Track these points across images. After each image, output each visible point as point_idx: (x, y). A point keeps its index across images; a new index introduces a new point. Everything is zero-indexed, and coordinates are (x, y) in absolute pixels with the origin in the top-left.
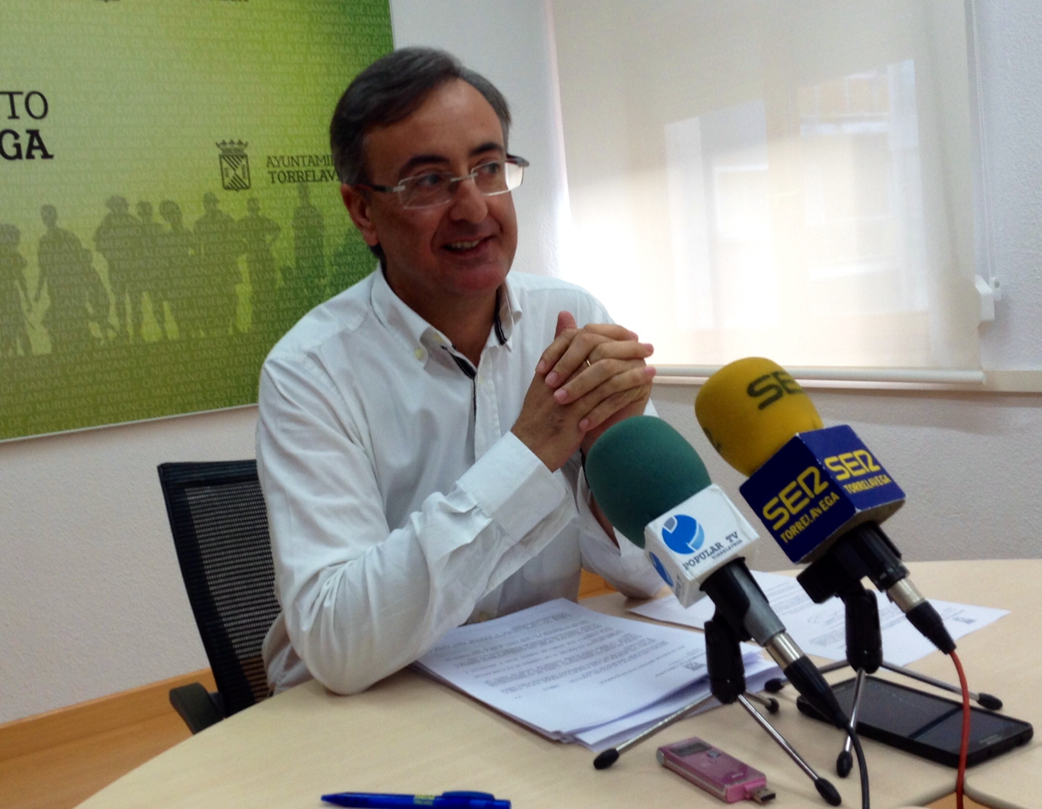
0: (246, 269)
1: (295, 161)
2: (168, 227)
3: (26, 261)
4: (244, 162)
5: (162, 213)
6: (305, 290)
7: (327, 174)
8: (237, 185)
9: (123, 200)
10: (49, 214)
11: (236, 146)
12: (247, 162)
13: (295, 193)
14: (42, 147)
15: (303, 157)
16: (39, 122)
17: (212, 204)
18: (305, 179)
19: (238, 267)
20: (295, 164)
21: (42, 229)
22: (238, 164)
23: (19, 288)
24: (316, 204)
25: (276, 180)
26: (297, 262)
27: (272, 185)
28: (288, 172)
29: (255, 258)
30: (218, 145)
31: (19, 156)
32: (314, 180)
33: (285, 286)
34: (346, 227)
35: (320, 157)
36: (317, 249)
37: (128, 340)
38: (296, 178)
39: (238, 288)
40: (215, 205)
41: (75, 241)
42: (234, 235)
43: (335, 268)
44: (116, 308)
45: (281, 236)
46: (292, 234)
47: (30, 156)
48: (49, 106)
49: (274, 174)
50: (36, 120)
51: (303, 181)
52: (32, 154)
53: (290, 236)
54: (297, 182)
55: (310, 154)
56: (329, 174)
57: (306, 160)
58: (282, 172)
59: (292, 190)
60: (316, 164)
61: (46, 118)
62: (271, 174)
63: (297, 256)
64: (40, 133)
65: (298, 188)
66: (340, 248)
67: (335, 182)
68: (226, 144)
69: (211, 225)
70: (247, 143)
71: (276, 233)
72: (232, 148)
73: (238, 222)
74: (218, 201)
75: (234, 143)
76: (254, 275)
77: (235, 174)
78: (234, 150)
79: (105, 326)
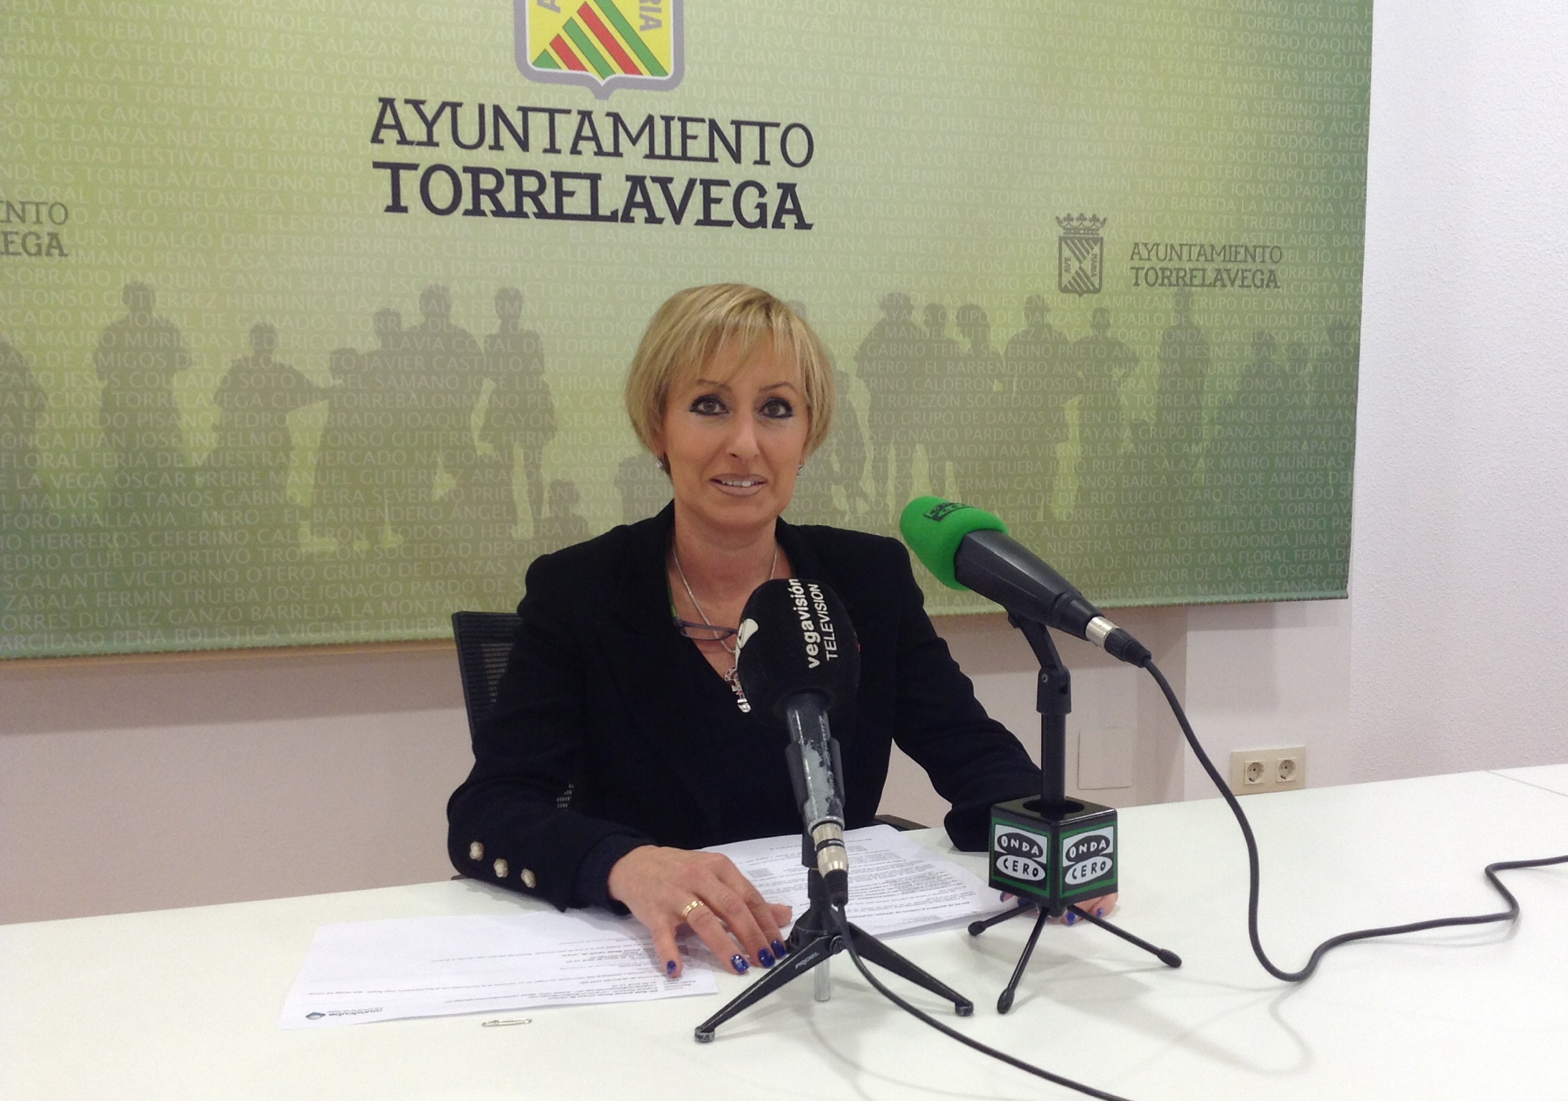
0: (1077, 422)
1: (1176, 252)
2: (965, 345)
4: (1096, 250)
5: (958, 325)
6: (1166, 461)
7: (1225, 276)
8: (1080, 286)
9: (907, 299)
11: (1087, 224)
12: (1102, 252)
13: (1170, 304)
14: (797, 210)
15: (1191, 246)
16: (797, 171)
17: (1037, 314)
18: (1188, 282)
19: (1064, 417)
20: (1175, 256)
22: (1088, 253)
24: (1202, 323)
25: (1142, 281)
26: (1159, 414)
27: (1133, 287)
28: (1163, 270)
29: (1092, 404)
30: (1060, 222)
31: (762, 223)
32: (1203, 285)
33: (1135, 451)
34: (1244, 364)
35: (1218, 249)
36: (1193, 396)
38: (1174, 281)
39: (1061, 449)
40: (1042, 316)
42: (1066, 364)
44: (873, 467)
45: (1138, 371)
46: (1157, 368)
47: (778, 224)
48: (815, 149)
49: (1140, 271)
50: (794, 168)
51: (1185, 285)
52: (782, 221)
53: (1152, 372)
54: (1174, 286)
55: (1202, 243)
56: (1229, 275)
57: (1195, 251)
58: (1152, 268)
59: (1164, 299)
60: (1209, 258)
61: (809, 165)
62: (1135, 271)
63: (1159, 403)
64: (797, 189)
65: (1175, 295)
66: (1230, 396)
67: (1237, 290)
68: (1072, 220)
69: (1033, 347)
70: (1105, 219)
71: (1130, 367)
72: (1081, 227)
73: (1075, 343)
74: (1049, 310)
75: (1085, 219)
76: (1087, 429)
77: (1080, 268)
78: (1084, 230)
79: (855, 493)
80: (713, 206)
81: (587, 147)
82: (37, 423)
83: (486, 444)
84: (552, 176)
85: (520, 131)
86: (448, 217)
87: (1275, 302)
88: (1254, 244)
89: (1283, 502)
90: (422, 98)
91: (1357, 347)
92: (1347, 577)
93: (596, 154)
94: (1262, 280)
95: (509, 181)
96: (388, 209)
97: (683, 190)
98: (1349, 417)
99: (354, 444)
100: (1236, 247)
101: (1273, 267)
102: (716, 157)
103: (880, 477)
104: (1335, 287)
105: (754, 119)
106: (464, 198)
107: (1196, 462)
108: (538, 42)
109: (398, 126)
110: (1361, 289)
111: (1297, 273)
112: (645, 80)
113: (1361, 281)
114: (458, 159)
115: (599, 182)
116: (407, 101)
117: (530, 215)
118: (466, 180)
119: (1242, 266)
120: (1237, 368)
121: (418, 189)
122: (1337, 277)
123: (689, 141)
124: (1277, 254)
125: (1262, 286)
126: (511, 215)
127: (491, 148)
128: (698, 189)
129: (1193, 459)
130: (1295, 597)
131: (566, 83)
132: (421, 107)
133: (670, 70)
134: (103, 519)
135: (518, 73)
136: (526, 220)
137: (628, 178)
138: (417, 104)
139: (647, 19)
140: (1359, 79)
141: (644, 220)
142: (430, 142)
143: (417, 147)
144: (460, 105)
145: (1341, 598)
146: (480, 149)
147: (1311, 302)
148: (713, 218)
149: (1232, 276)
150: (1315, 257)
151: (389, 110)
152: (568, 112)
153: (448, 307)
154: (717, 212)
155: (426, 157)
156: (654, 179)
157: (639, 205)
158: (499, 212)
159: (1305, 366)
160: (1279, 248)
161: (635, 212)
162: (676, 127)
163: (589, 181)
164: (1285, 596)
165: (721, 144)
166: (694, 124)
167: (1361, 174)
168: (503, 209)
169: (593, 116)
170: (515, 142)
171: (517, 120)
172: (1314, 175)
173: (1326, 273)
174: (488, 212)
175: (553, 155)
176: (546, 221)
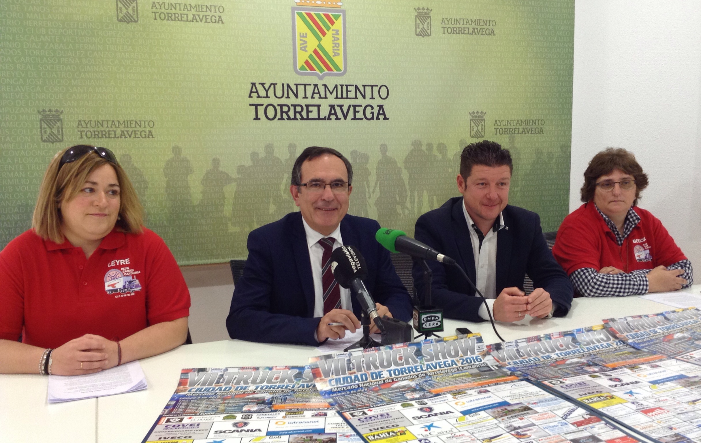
2: (440, 157)
3: (371, 173)
4: (483, 123)
5: (437, 150)
7: (525, 130)
8: (477, 135)
9: (420, 142)
10: (384, 148)
11: (480, 114)
12: (484, 124)
14: (384, 114)
15: (514, 120)
16: (384, 100)
18: (513, 132)
20: (509, 124)
21: (380, 156)
22: (480, 124)
23: (366, 186)
25: (498, 133)
27: (495, 136)
28: (505, 129)
30: (470, 114)
31: (372, 118)
32: (518, 133)
34: (533, 160)
35: (523, 121)
37: (415, 216)
38: (509, 133)
41: (395, 162)
43: (523, 182)
44: (410, 199)
47: (378, 118)
48: (389, 93)
49: (497, 130)
51: (512, 133)
55: (518, 119)
57: (516, 122)
58: (501, 128)
59: (506, 139)
60: (520, 124)
61: (388, 98)
62: (495, 130)
64: (384, 107)
65: (509, 137)
66: (528, 171)
67: (530, 134)
68: (474, 113)
70: (485, 113)
72: (478, 115)
75: (479, 113)
77: (477, 129)
79: (404, 207)
80: (357, 113)
81: (316, 96)
82: (146, 192)
83: (285, 195)
84: (305, 106)
85: (295, 92)
86: (273, 121)
87: (543, 138)
88: (536, 118)
89: (546, 206)
90: (264, 82)
91: (570, 153)
94: (538, 131)
95: (292, 108)
96: (254, 119)
97: (347, 109)
98: (568, 177)
99: (244, 196)
100: (529, 120)
101: (542, 127)
102: (357, 97)
103: (412, 202)
104: (562, 133)
105: (370, 84)
106: (278, 114)
107: (517, 194)
108: (300, 63)
109: (257, 92)
110: (571, 133)
111: (550, 128)
112: (335, 73)
113: (571, 130)
114: (276, 102)
115: (320, 107)
116: (260, 84)
117: (299, 119)
118: (278, 109)
119: (531, 127)
120: (530, 161)
121: (264, 112)
122: (563, 129)
123: (349, 93)
124: (543, 123)
125: (538, 133)
126: (293, 119)
127: (286, 98)
128: (352, 108)
131: (309, 75)
132: (264, 85)
133: (343, 69)
134: (167, 222)
135: (294, 73)
136: (297, 121)
137: (329, 106)
138: (263, 84)
139: (335, 53)
140: (570, 61)
141: (335, 119)
142: (267, 97)
143: (263, 99)
144: (276, 84)
146: (283, 98)
147: (554, 138)
148: (357, 117)
149: (528, 130)
150: (556, 123)
151: (254, 87)
152: (310, 85)
153: (273, 150)
154: (358, 115)
155: (266, 102)
156: (338, 106)
157: (333, 114)
158: (289, 118)
159: (553, 160)
160: (543, 120)
161: (332, 117)
162: (344, 88)
163: (317, 107)
165: (359, 93)
166: (351, 87)
167: (571, 93)
168: (290, 118)
169: (318, 86)
170: (294, 95)
171: (294, 88)
172: (555, 95)
173: (560, 128)
174: (285, 119)
175: (306, 99)
176: (304, 121)
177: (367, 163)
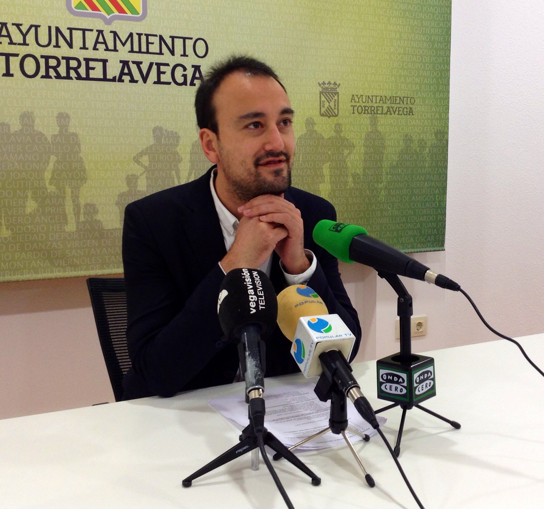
0: (328, 173)
1: (370, 99)
3: (182, 158)
4: (336, 97)
6: (368, 191)
7: (391, 110)
8: (329, 113)
11: (332, 86)
12: (338, 98)
13: (368, 121)
14: (200, 77)
15: (376, 96)
16: (201, 59)
17: (311, 125)
21: (195, 136)
22: (332, 99)
24: (382, 130)
25: (356, 112)
26: (364, 170)
27: (352, 114)
28: (365, 107)
30: (320, 85)
31: (185, 83)
32: (382, 114)
33: (354, 187)
34: (400, 148)
35: (388, 98)
36: (379, 162)
38: (370, 112)
39: (321, 186)
40: (313, 127)
42: (323, 148)
43: (389, 176)
46: (363, 150)
47: (192, 83)
48: (209, 49)
49: (355, 107)
50: (199, 58)
51: (375, 113)
52: (194, 83)
53: (361, 152)
54: (369, 114)
55: (381, 95)
56: (393, 110)
57: (378, 98)
58: (360, 106)
59: (365, 120)
60: (384, 102)
61: (206, 57)
62: (353, 107)
63: (364, 166)
64: (201, 68)
65: (370, 118)
66: (394, 162)
67: (396, 116)
68: (325, 84)
69: (309, 141)
70: (339, 84)
71: (351, 149)
72: (329, 87)
73: (327, 140)
74: (315, 124)
75: (331, 84)
76: (333, 177)
77: (329, 105)
78: (331, 89)
80: (161, 75)
81: (101, 47)
83: (52, 187)
84: (84, 60)
85: (68, 39)
86: (33, 79)
87: (412, 121)
88: (403, 96)
89: (416, 209)
90: (21, 23)
91: (447, 141)
92: (444, 241)
93: (105, 50)
94: (407, 112)
95: (63, 62)
96: (4, 75)
97: (147, 67)
98: (444, 172)
100: (396, 97)
101: (411, 106)
102: (163, 52)
104: (437, 116)
105: (180, 35)
106: (41, 70)
107: (381, 191)
109: (9, 36)
110: (448, 116)
111: (421, 109)
112: (129, 16)
113: (448, 112)
114: (39, 52)
115: (107, 63)
116: (13, 24)
117: (74, 78)
118: (42, 62)
119: (398, 106)
120: (397, 150)
121: (19, 65)
122: (438, 111)
123: (149, 45)
124: (413, 101)
125: (407, 114)
126: (64, 78)
127: (54, 47)
128: (155, 67)
129: (380, 190)
130: (423, 250)
131: (91, 17)
132: (20, 27)
133: (140, 11)
135: (68, 12)
136: (72, 80)
137: (121, 62)
138: (18, 26)
140: (446, 24)
141: (129, 82)
142: (25, 44)
143: (18, 46)
144: (39, 26)
145: (442, 250)
146: (49, 47)
147: (427, 121)
148: (162, 80)
149: (394, 110)
150: (429, 102)
151: (4, 28)
152: (92, 30)
153: (33, 121)
154: (164, 78)
155: (22, 51)
156: (134, 62)
157: (126, 74)
158: (58, 76)
159: (426, 149)
160: (413, 98)
161: (124, 77)
162: (143, 38)
163: (102, 63)
164: (419, 250)
165: (165, 46)
166: (152, 37)
167: (448, 66)
168: (61, 76)
169: (104, 32)
170: (66, 44)
171: (67, 34)
172: (428, 66)
173: (434, 109)
174: (53, 77)
175: (84, 50)
176: (81, 81)
177: (177, 146)
